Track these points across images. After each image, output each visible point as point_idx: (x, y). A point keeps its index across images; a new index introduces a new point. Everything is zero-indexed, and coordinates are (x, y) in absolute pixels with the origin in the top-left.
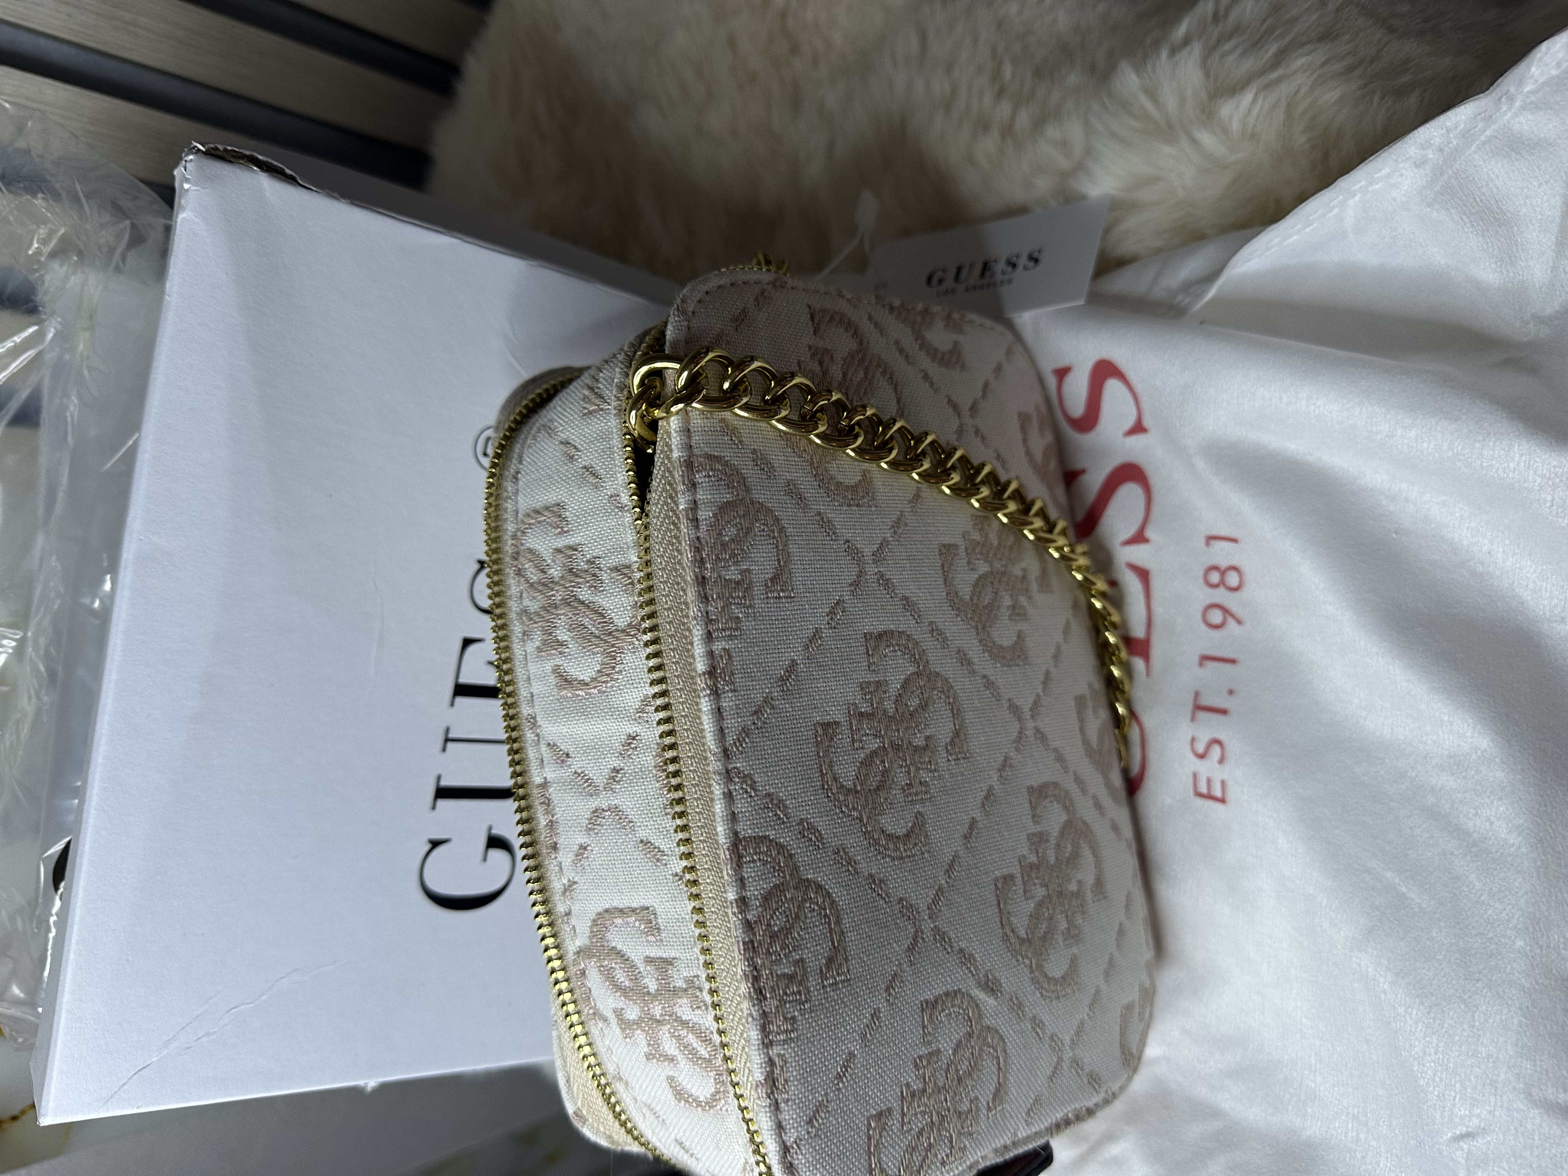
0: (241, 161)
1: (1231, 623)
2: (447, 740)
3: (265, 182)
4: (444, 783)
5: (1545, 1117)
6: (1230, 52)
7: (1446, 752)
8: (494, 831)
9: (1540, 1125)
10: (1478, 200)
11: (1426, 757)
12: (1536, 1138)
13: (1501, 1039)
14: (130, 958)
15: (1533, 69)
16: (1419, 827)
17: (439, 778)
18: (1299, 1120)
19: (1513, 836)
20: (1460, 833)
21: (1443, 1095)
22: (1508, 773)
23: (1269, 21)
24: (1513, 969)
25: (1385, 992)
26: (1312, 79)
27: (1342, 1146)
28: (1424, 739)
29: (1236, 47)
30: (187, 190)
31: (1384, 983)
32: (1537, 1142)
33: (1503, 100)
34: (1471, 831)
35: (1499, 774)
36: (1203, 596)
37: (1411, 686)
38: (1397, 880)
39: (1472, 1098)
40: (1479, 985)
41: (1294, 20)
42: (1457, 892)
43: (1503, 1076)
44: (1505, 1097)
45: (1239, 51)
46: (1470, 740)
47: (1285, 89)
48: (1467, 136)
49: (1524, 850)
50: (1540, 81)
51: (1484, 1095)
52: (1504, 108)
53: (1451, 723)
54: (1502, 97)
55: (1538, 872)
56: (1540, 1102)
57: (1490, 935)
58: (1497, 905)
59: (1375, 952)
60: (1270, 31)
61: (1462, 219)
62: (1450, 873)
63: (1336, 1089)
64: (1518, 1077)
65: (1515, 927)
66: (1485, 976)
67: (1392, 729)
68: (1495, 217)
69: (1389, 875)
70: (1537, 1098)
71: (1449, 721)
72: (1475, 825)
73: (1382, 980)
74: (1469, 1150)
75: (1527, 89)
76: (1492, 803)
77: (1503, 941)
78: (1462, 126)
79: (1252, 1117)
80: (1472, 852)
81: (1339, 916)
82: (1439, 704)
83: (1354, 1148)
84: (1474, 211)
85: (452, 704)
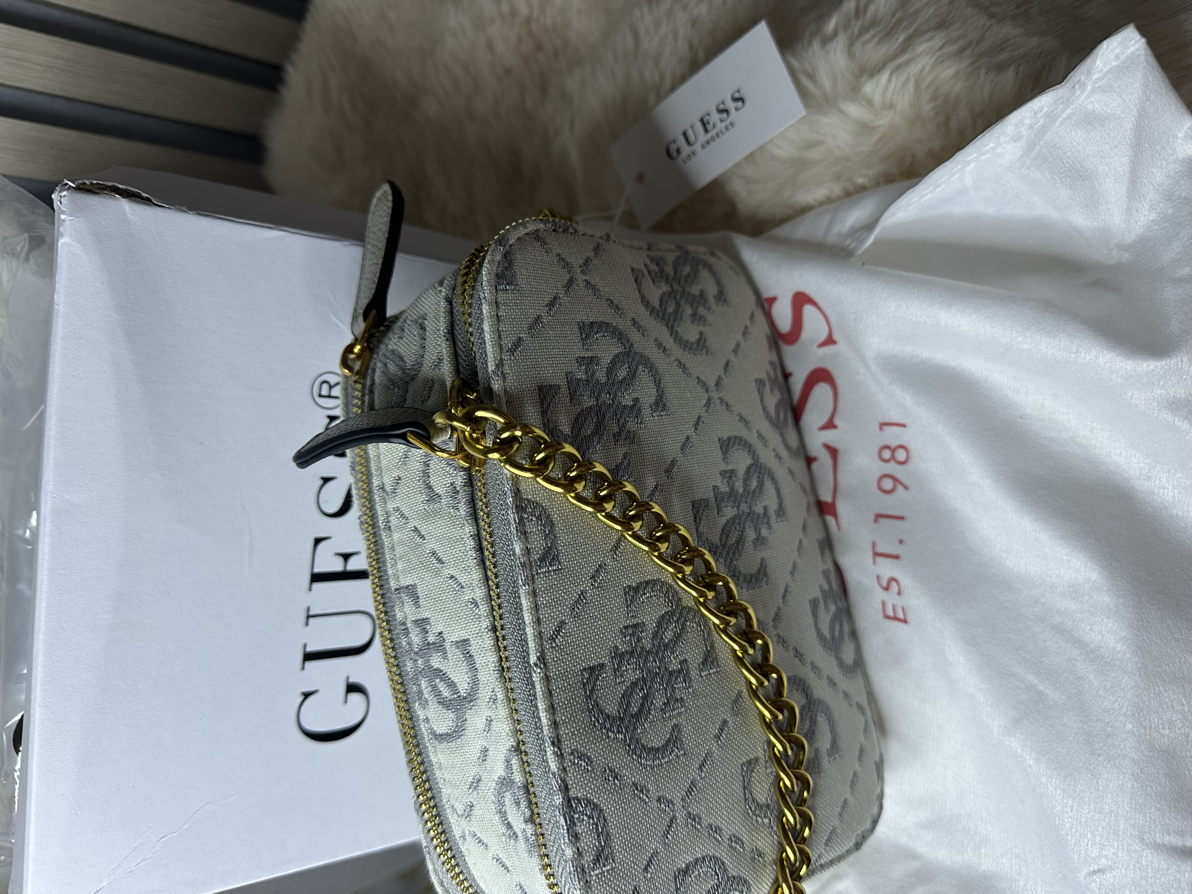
0: (106, 192)
1: (900, 488)
2: (309, 617)
3: (126, 205)
4: (310, 649)
5: (1155, 855)
6: (870, 40)
7: (1067, 583)
8: (351, 680)
9: (1152, 861)
10: (1065, 162)
11: (1052, 587)
12: (1150, 871)
13: (1120, 799)
14: (78, 813)
15: (1098, 62)
16: (1050, 640)
17: (305, 646)
18: (976, 858)
19: (1119, 645)
20: (1081, 644)
21: (1079, 842)
22: (1112, 598)
23: (898, 15)
24: (1125, 746)
25: (1030, 767)
26: (933, 60)
27: (1009, 877)
28: (1050, 573)
29: (874, 36)
30: (64, 220)
31: (1030, 760)
32: (1150, 875)
33: (1077, 86)
34: (1089, 642)
35: (1106, 599)
36: (879, 468)
37: (1038, 535)
38: (1036, 681)
39: (1100, 844)
40: (1100, 759)
41: (917, 12)
42: (1081, 689)
43: (1122, 827)
44: (1125, 842)
45: (876, 40)
46: (1083, 574)
47: (914, 69)
48: (1051, 117)
49: (1128, 656)
50: (1105, 70)
51: (1109, 842)
52: (1078, 93)
53: (1069, 562)
54: (1075, 85)
55: (1139, 672)
56: (1151, 843)
57: (1107, 720)
58: (1111, 698)
59: (1022, 737)
60: (900, 21)
61: (1053, 177)
62: (1075, 674)
63: (1002, 835)
64: (1133, 826)
65: (1125, 714)
66: (1105, 751)
67: (1026, 566)
68: (1079, 175)
69: (1030, 677)
70: (1148, 841)
71: (1067, 560)
72: (1091, 637)
73: (1028, 757)
74: (1100, 882)
75: (1095, 77)
76: (1102, 620)
77: (1116, 724)
78: (1046, 109)
79: (941, 858)
80: (1089, 658)
81: (994, 710)
82: (1059, 548)
83: (1018, 878)
84: (1062, 171)
85: (310, 589)
